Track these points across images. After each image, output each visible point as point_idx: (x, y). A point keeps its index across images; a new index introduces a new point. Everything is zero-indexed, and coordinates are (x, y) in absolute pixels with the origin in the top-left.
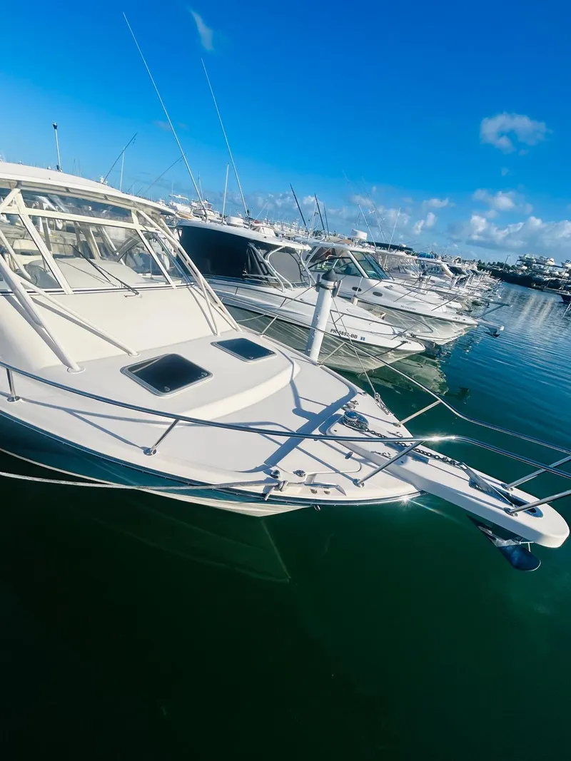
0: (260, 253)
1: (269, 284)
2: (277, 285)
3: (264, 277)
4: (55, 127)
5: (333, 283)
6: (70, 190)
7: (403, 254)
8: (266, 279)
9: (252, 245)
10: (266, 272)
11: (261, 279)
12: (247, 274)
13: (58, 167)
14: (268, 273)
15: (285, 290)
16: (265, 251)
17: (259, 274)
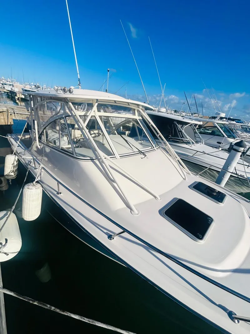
0: (179, 126)
1: (183, 142)
2: (188, 143)
3: (181, 139)
4: (108, 71)
5: (244, 148)
6: (116, 102)
7: (234, 122)
8: (182, 140)
9: (175, 123)
10: (182, 136)
11: (179, 140)
12: (171, 137)
13: (106, 90)
14: (183, 137)
15: (193, 146)
16: (181, 125)
17: (178, 137)
